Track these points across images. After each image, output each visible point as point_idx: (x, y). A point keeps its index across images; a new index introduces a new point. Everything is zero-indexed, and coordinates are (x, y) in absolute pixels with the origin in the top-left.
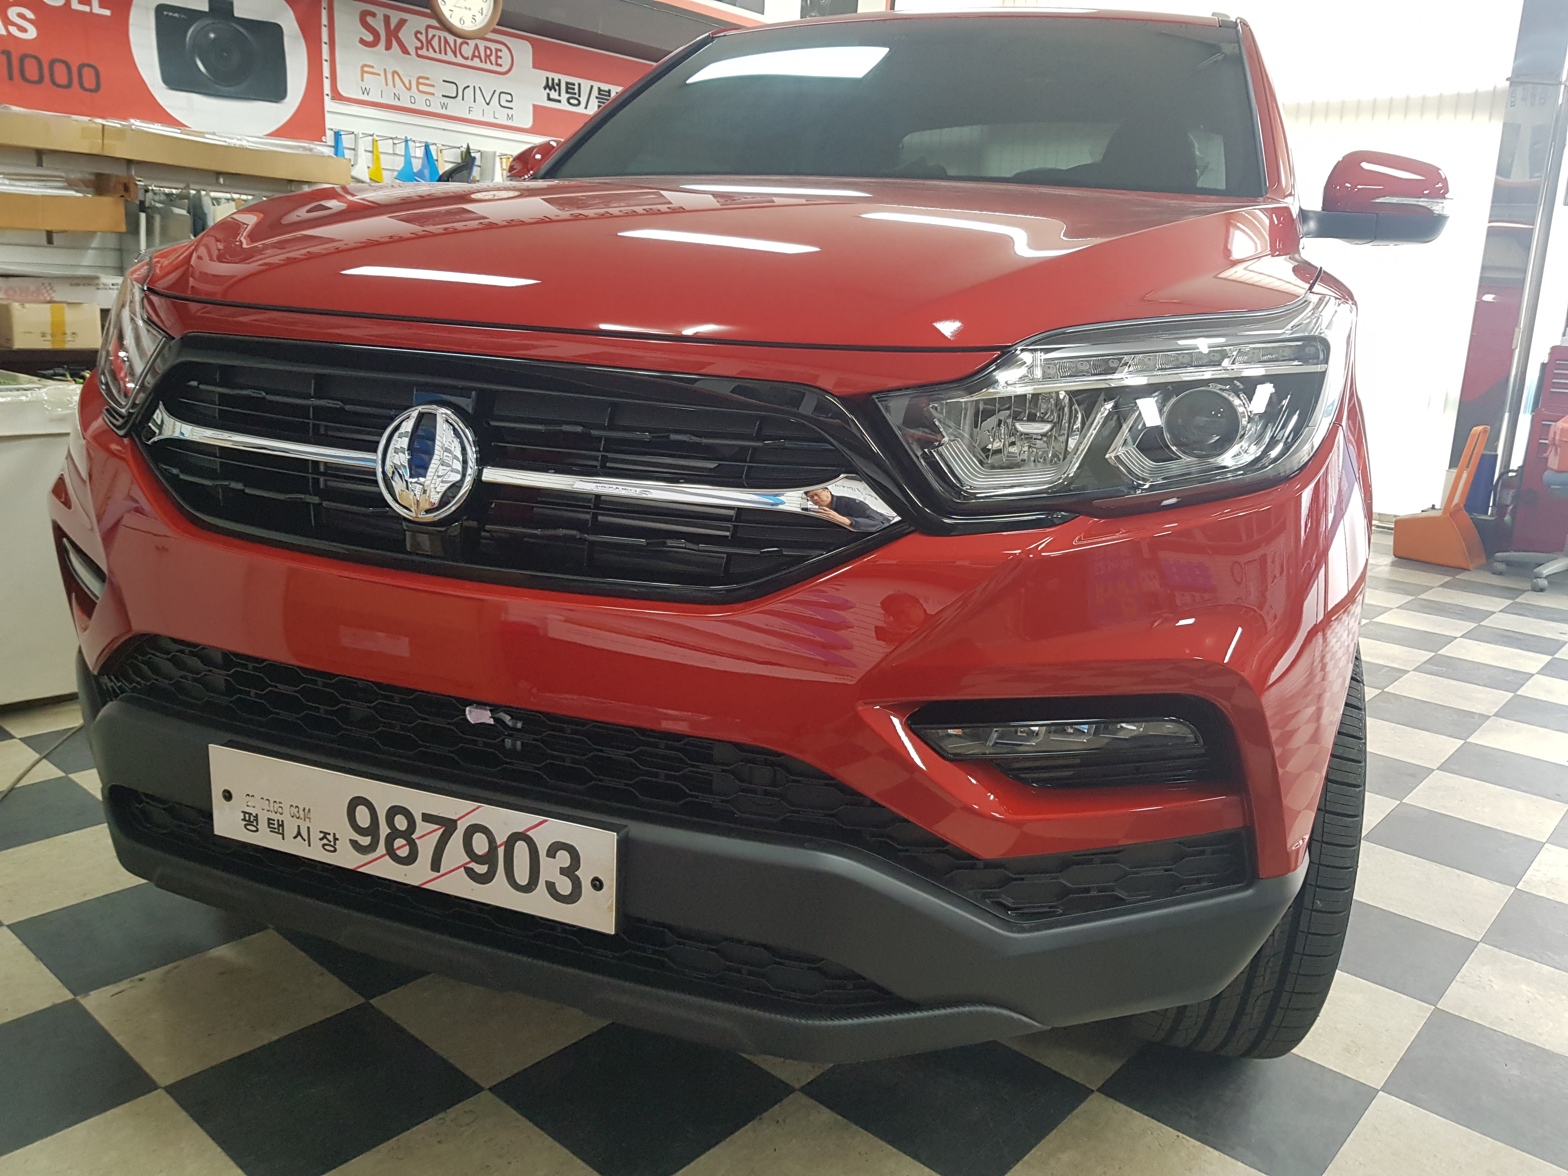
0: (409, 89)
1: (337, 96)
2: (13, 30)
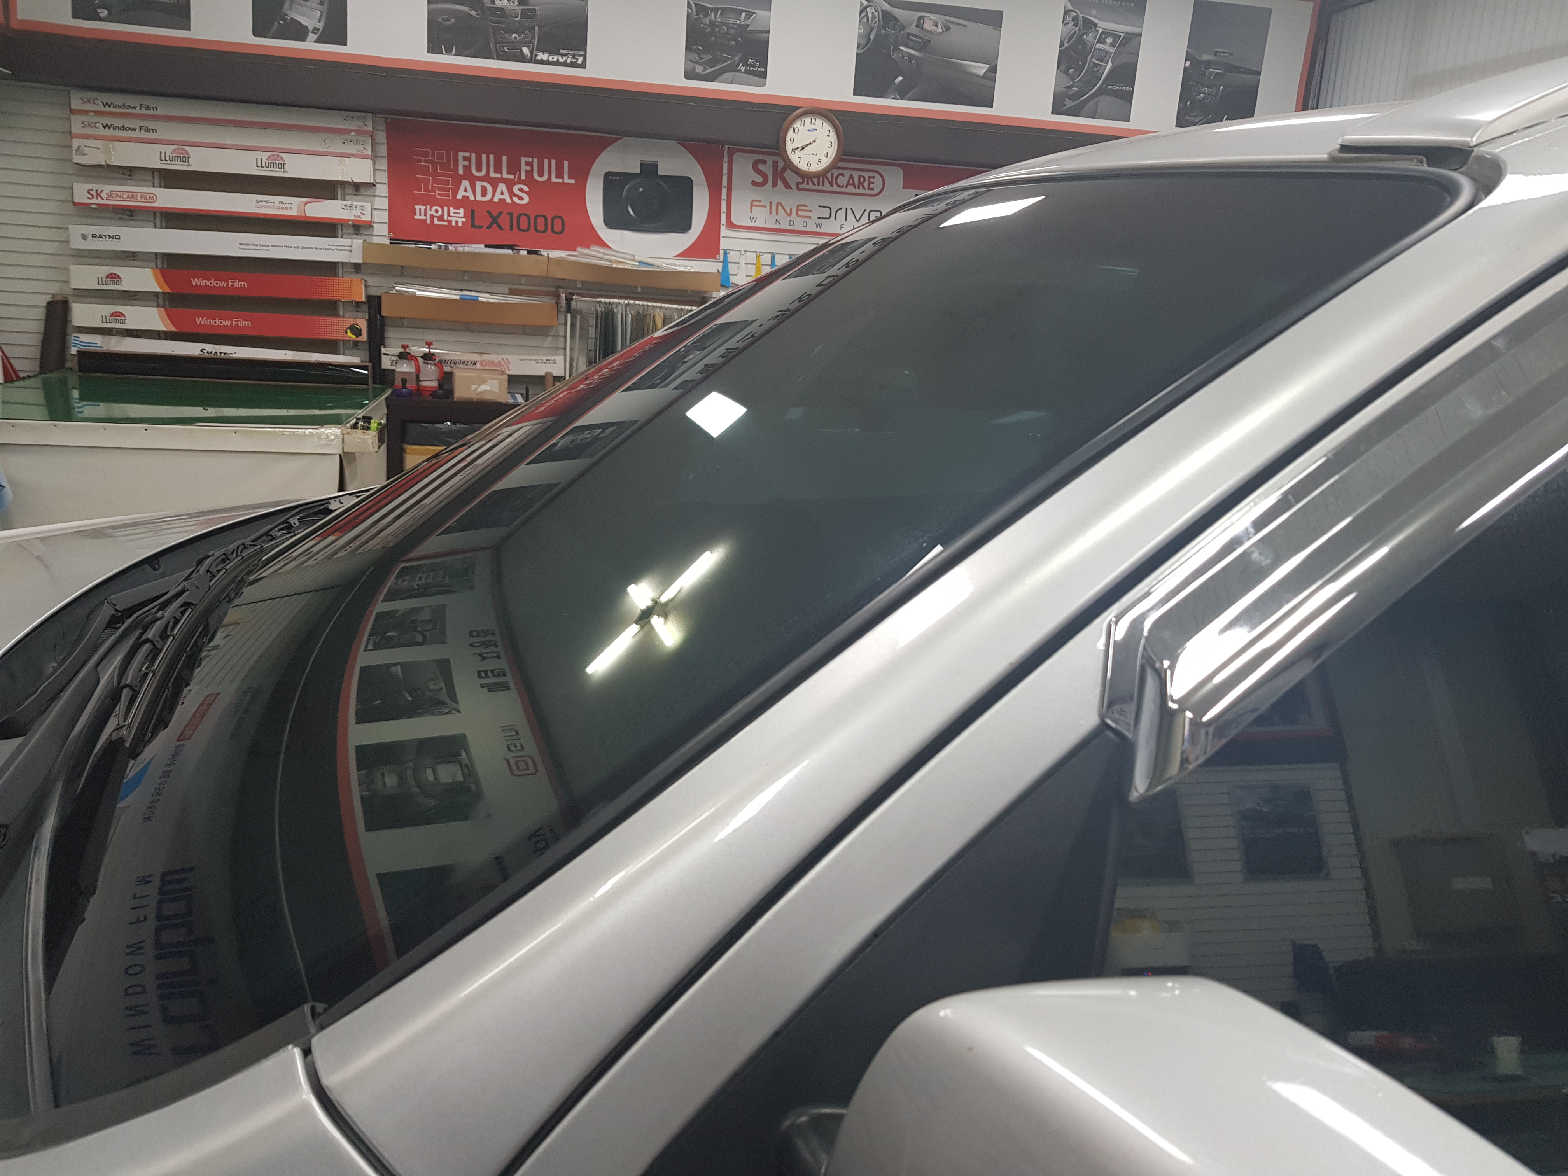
0: (790, 215)
1: (730, 225)
2: (515, 199)
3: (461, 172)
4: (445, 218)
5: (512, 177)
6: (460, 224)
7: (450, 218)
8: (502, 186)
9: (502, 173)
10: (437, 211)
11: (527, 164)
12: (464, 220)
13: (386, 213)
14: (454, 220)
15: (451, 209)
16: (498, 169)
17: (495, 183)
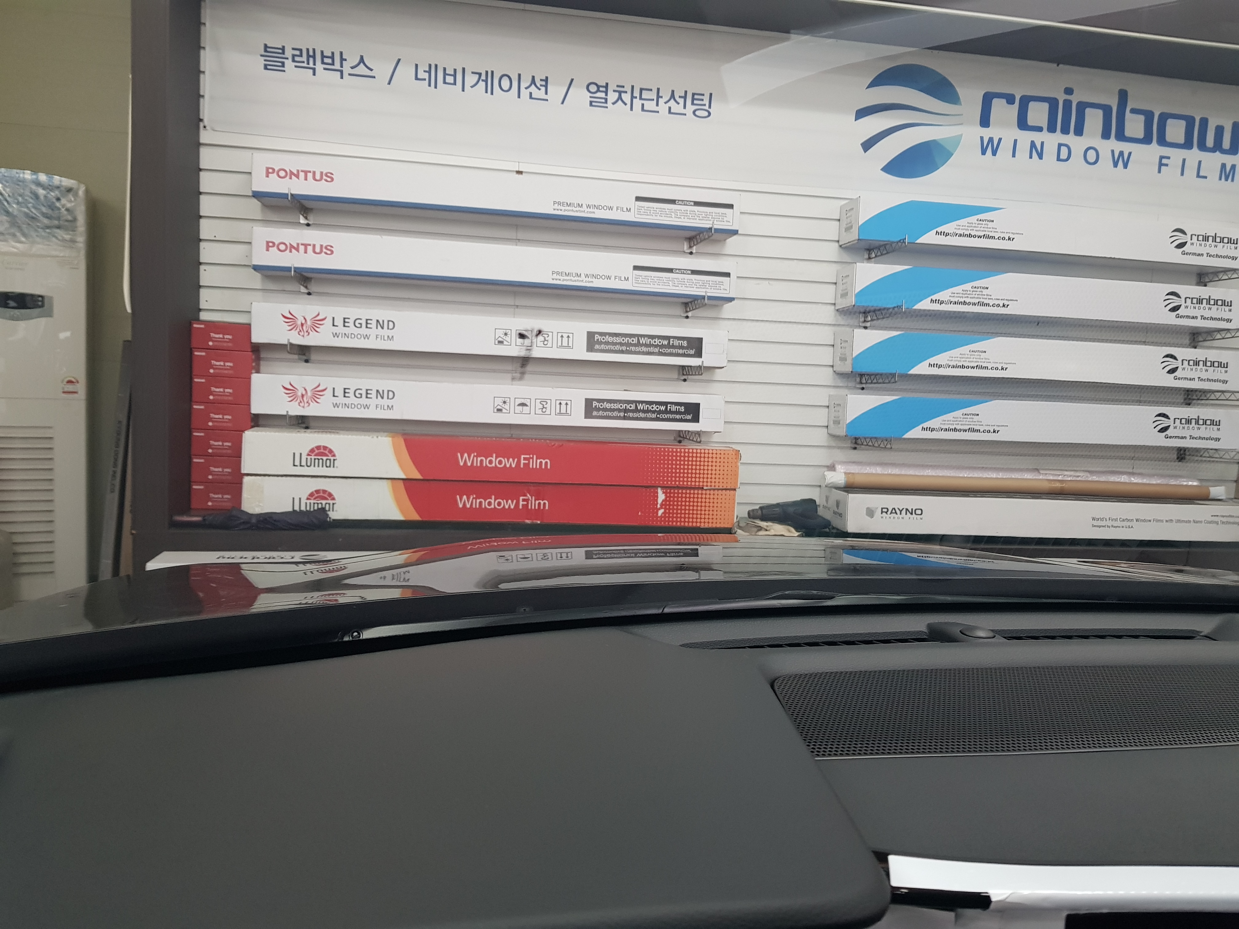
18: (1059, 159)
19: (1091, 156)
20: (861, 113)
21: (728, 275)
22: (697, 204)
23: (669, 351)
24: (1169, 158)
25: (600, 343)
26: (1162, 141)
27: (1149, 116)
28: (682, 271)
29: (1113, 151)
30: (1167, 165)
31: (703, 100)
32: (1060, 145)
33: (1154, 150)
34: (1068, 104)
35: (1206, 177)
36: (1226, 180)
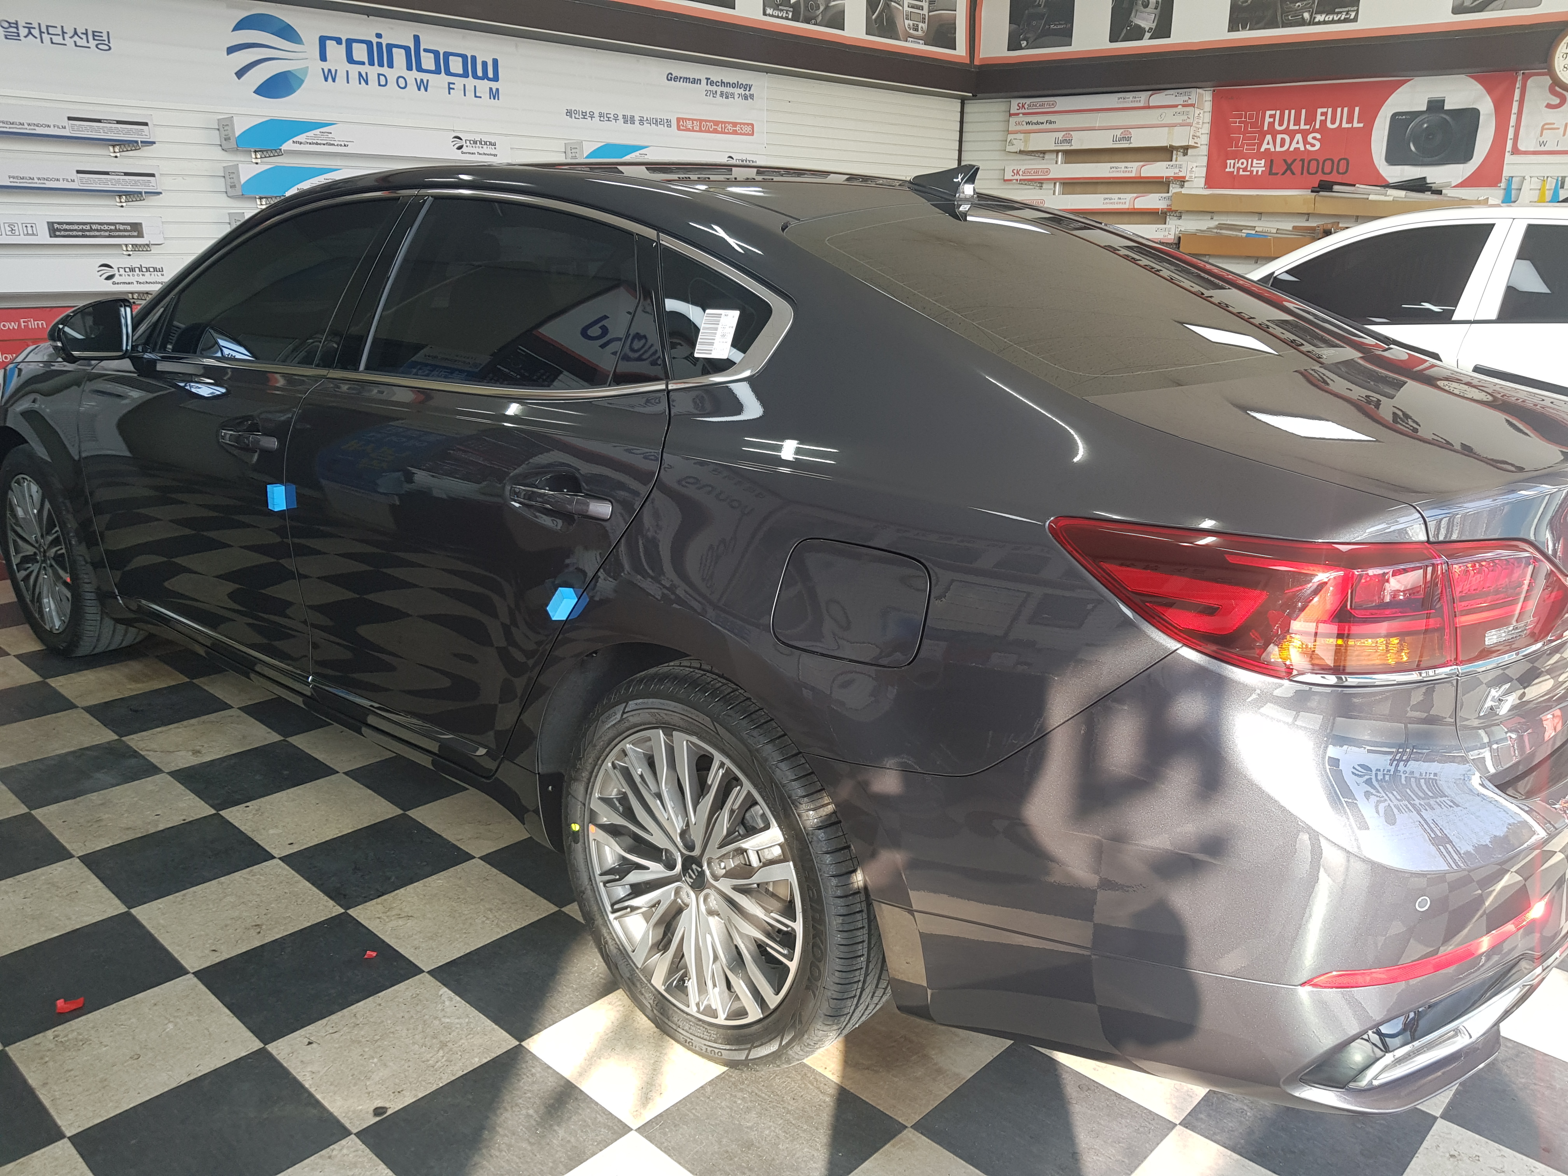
1: (1516, 151)
2: (1308, 147)
3: (1266, 128)
4: (1249, 169)
5: (1308, 127)
6: (1260, 173)
7: (1252, 169)
8: (1299, 137)
9: (1300, 125)
10: (1242, 164)
11: (1322, 114)
12: (1264, 169)
13: (1205, 169)
14: (1255, 170)
15: (1255, 161)
16: (1297, 122)
17: (1292, 134)
18: (380, 85)
19: (402, 82)
20: (231, 50)
21: (153, 175)
22: (118, 122)
23: (117, 234)
24: (454, 84)
25: (59, 230)
26: (448, 73)
27: (436, 53)
28: (117, 174)
29: (416, 79)
30: (453, 89)
31: (102, 37)
32: (379, 75)
33: (443, 79)
34: (379, 45)
35: (481, 97)
36: (494, 99)
